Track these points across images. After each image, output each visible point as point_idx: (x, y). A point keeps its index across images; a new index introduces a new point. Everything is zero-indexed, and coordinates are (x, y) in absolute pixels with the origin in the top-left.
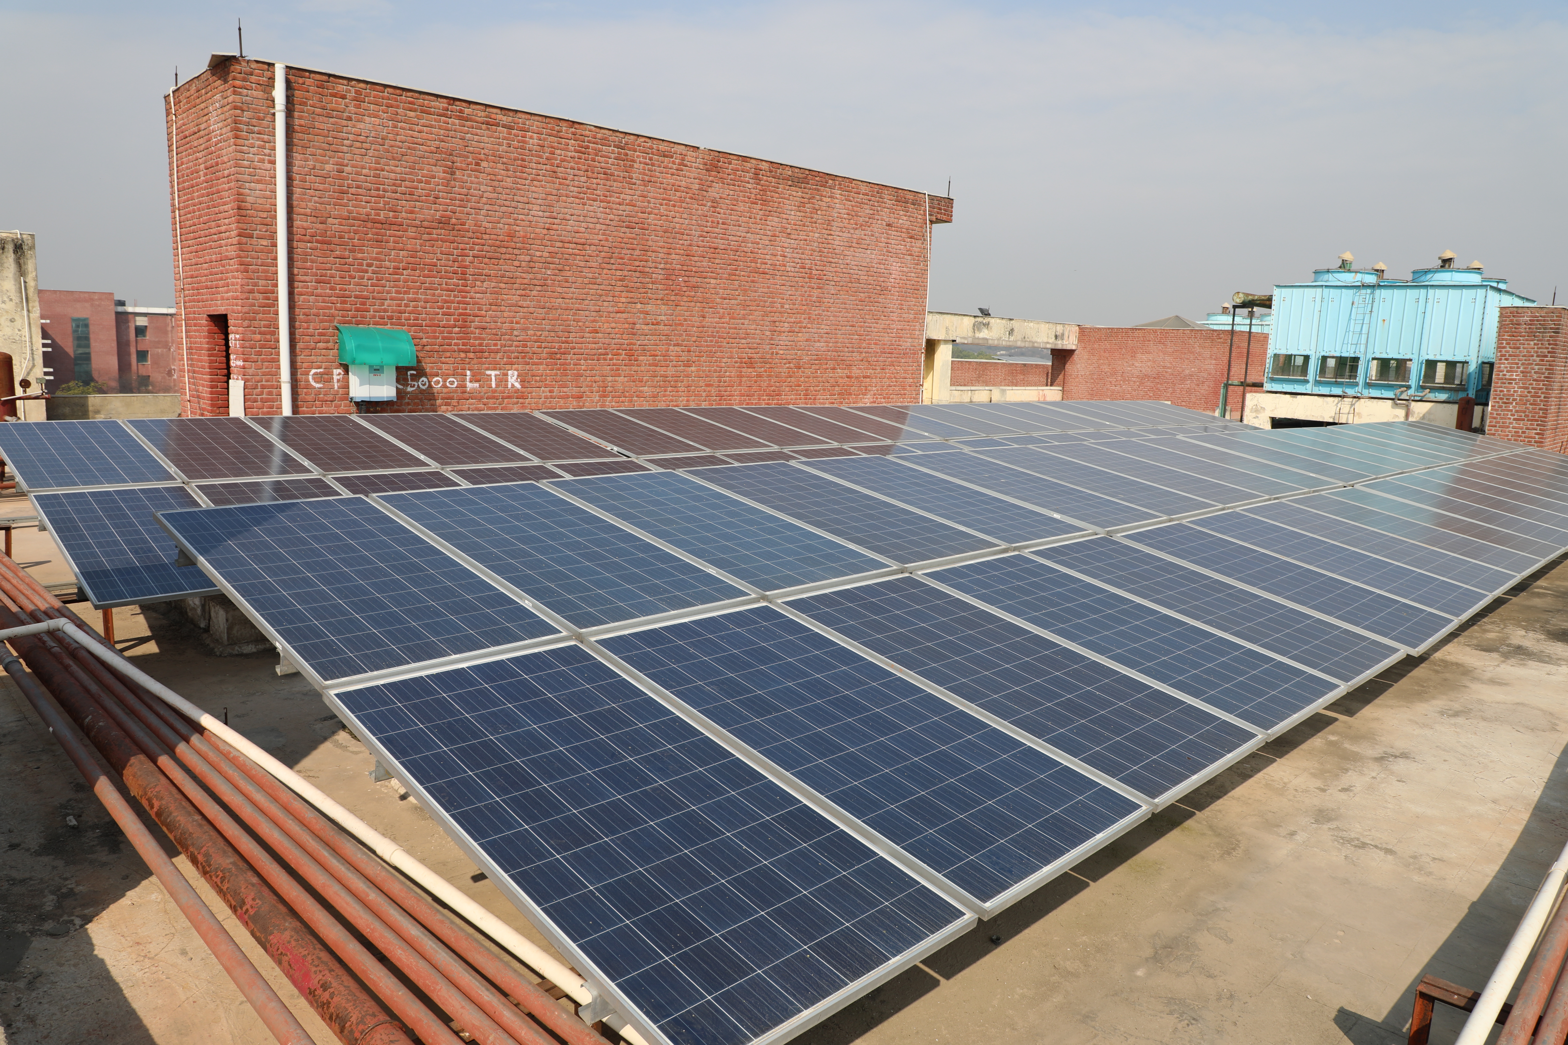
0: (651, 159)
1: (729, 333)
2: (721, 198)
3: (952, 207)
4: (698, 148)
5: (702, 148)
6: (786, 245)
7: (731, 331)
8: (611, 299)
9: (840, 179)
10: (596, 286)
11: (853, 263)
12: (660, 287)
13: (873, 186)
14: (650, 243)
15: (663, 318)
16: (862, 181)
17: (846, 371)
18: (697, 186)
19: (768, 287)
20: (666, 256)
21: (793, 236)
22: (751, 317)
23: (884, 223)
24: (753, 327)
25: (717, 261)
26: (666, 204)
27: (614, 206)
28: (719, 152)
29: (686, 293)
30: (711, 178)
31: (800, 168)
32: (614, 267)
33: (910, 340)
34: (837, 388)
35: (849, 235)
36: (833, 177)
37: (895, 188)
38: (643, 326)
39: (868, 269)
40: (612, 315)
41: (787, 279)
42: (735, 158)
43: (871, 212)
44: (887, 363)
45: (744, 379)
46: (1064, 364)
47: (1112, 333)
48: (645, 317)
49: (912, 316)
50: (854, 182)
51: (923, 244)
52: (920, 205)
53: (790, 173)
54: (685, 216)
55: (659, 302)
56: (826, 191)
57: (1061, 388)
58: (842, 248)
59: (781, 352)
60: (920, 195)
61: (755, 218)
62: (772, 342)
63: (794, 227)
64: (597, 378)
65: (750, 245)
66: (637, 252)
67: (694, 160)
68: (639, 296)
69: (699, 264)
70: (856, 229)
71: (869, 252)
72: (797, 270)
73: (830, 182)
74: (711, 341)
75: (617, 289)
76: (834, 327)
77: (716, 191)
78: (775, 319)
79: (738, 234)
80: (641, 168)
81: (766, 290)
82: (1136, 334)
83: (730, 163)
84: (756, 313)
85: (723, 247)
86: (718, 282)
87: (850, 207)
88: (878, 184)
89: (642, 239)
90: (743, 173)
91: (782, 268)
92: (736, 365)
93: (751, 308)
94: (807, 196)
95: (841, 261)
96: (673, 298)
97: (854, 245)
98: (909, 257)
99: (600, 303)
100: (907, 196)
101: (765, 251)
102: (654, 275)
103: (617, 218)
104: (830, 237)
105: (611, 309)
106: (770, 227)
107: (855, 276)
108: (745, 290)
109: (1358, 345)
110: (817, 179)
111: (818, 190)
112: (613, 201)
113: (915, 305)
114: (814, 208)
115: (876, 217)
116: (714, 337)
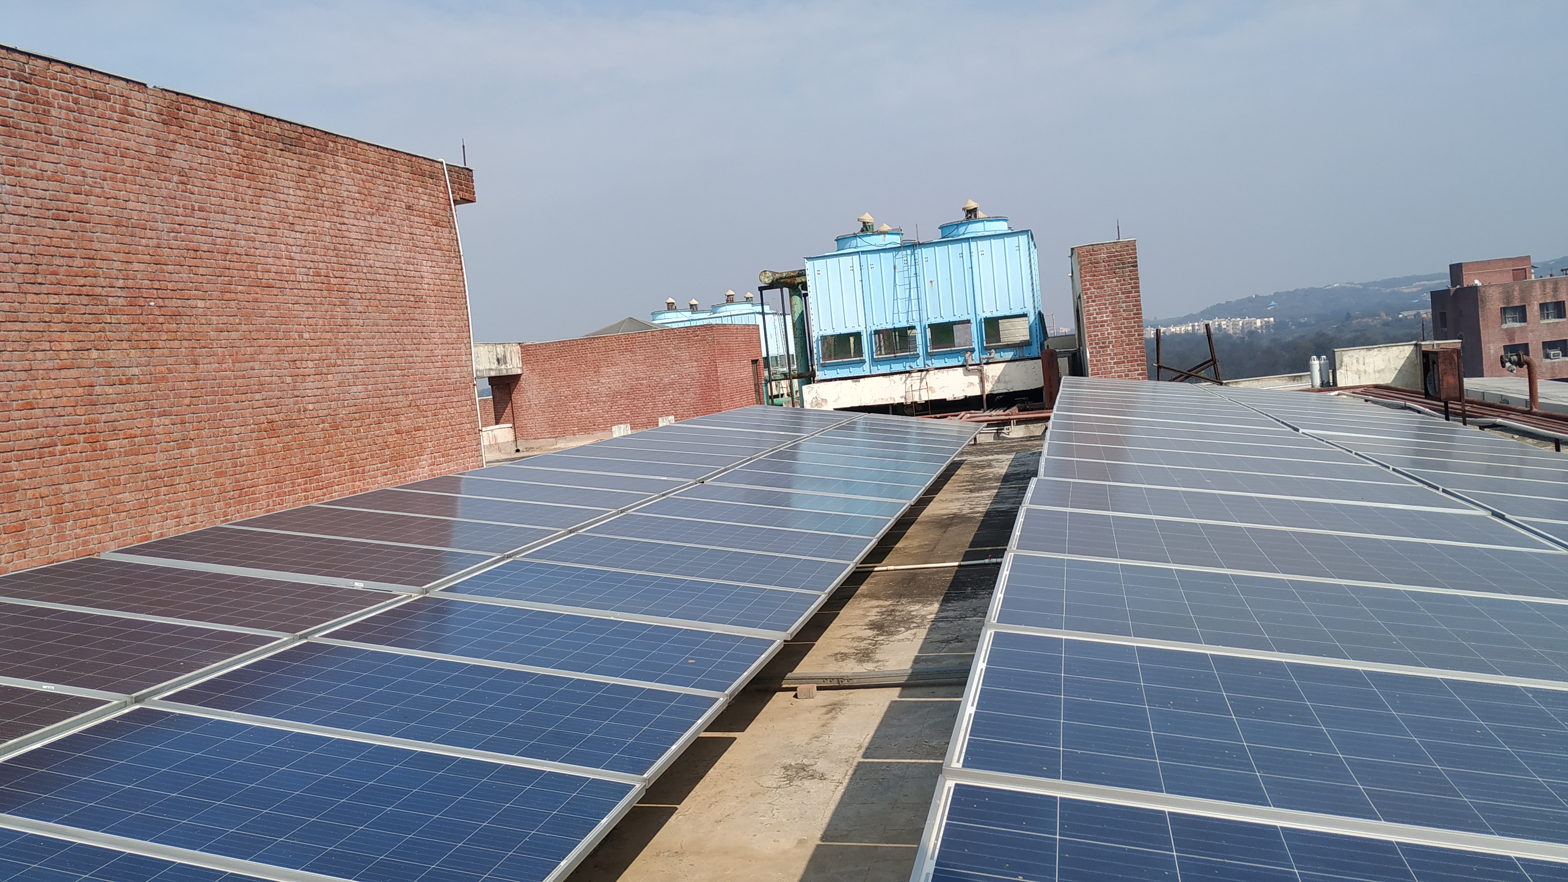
0: (76, 102)
1: (236, 385)
2: (191, 168)
3: (473, 181)
4: (145, 85)
5: (150, 86)
6: (291, 241)
7: (239, 382)
8: (46, 346)
9: (342, 141)
10: (18, 326)
11: (378, 264)
12: (124, 319)
13: (382, 151)
14: (97, 245)
15: (136, 371)
16: (368, 144)
17: (394, 424)
18: (154, 150)
19: (278, 308)
20: (125, 266)
21: (297, 228)
22: (261, 356)
23: (404, 205)
24: (267, 372)
25: (201, 271)
26: (112, 179)
27: (30, 182)
28: (178, 94)
29: (165, 327)
30: (172, 137)
31: (291, 123)
32: (44, 289)
33: (458, 369)
34: (387, 452)
35: (366, 224)
36: (333, 138)
37: (408, 154)
38: (107, 388)
39: (395, 272)
40: (53, 374)
41: (301, 294)
42: (202, 104)
43: (386, 189)
44: (438, 406)
45: (268, 457)
46: (510, 394)
47: (564, 347)
48: (106, 372)
49: (455, 336)
50: (359, 145)
51: (450, 233)
52: (438, 179)
53: (278, 130)
54: (144, 198)
55: (125, 345)
56: (328, 159)
57: (511, 425)
58: (361, 243)
59: (311, 407)
60: (437, 165)
61: (243, 200)
62: (296, 393)
63: (297, 213)
64: (44, 491)
65: (243, 242)
66: (78, 262)
67: (142, 106)
68: (93, 338)
69: (175, 277)
70: (373, 214)
71: (393, 247)
72: (310, 278)
73: (331, 144)
74: (213, 402)
75: (56, 327)
76: (369, 361)
77: (182, 156)
78: (294, 356)
79: (225, 225)
80: (63, 116)
81: (275, 313)
82: (595, 343)
83: (195, 113)
84: (269, 350)
85: (205, 247)
86: (208, 305)
87: (361, 182)
88: (387, 149)
89: (83, 239)
90: (216, 129)
91: (292, 277)
92: (254, 435)
93: (261, 342)
94: (307, 166)
95: (362, 263)
96: (145, 336)
97: (374, 237)
98: (438, 253)
99: (30, 356)
100: (424, 167)
101: (265, 253)
102: (110, 299)
103: (36, 203)
104: (344, 227)
105: (49, 364)
106: (266, 215)
107: (383, 284)
108: (247, 316)
109: (910, 313)
110: (314, 139)
111: (318, 157)
112: (26, 172)
113: (456, 320)
114: (317, 185)
115: (394, 196)
116: (215, 394)
